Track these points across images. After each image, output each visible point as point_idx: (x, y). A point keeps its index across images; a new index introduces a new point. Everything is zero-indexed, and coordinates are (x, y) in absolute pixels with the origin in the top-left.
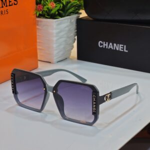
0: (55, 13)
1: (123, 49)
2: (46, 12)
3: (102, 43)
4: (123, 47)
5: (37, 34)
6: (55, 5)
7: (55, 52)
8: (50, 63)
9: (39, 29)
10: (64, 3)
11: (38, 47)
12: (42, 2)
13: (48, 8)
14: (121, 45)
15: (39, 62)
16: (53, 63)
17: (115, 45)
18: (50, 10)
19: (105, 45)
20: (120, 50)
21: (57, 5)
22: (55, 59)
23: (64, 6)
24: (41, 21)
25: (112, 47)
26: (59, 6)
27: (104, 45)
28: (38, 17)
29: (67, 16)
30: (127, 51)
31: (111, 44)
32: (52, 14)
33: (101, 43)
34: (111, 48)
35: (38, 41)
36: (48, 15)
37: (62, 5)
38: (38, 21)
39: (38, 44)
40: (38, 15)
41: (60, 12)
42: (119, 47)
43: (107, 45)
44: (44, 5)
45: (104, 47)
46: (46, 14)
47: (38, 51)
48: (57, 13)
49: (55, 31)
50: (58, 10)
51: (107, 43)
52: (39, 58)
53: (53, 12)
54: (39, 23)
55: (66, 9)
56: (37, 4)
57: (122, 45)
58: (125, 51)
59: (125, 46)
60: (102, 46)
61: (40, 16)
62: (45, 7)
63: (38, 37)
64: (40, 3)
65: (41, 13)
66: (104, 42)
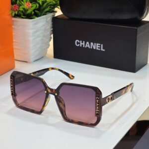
0: (31, 13)
1: (100, 48)
2: (22, 11)
3: (79, 42)
4: (100, 46)
5: (14, 34)
6: (31, 5)
7: (32, 52)
8: (27, 62)
9: (14, 28)
10: (41, 3)
11: (14, 47)
12: (18, 2)
13: (24, 9)
15: (16, 62)
16: (30, 63)
17: (92, 44)
18: (26, 10)
19: (82, 44)
20: (97, 49)
21: (33, 5)
22: (32, 58)
23: (40, 6)
24: (16, 21)
25: (89, 46)
26: (35, 6)
27: (81, 44)
28: (14, 17)
29: (43, 15)
30: (104, 50)
31: (88, 43)
32: (29, 14)
33: (77, 42)
34: (87, 47)
35: (14, 40)
36: (24, 15)
37: (38, 5)
38: (13, 21)
39: (14, 43)
40: (13, 15)
41: (36, 11)
42: (96, 46)
43: (84, 44)
44: (20, 5)
45: (81, 46)
46: (22, 14)
47: (15, 50)
48: (33, 13)
49: (31, 31)
50: (34, 10)
51: (84, 42)
52: (15, 58)
53: (29, 12)
54: (15, 23)
55: (42, 8)
56: (13, 3)
57: (99, 44)
58: (102, 50)
59: (102, 45)
60: (79, 45)
61: (16, 16)
62: (21, 7)
63: (14, 36)
64: (16, 3)
65: (16, 13)
66: (81, 41)
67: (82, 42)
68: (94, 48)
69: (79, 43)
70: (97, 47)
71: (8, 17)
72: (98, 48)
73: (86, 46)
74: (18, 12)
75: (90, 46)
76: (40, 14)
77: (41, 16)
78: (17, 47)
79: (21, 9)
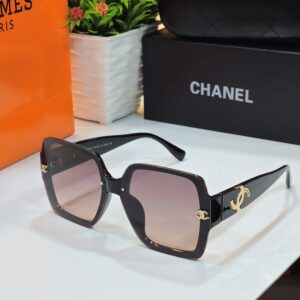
0: (108, 25)
1: (244, 98)
2: (90, 22)
3: (198, 85)
4: (244, 93)
5: (72, 65)
6: (107, 7)
7: (109, 103)
9: (73, 54)
10: (127, 4)
11: (74, 92)
12: (82, 2)
13: (92, 15)
14: (237, 90)
15: (76, 122)
16: (104, 124)
17: (226, 88)
18: (97, 19)
19: (205, 89)
20: (237, 99)
21: (112, 8)
22: (109, 116)
23: (125, 11)
25: (219, 94)
26: (116, 10)
27: (203, 89)
28: (73, 32)
29: (133, 28)
30: (251, 102)
31: (217, 87)
32: (103, 26)
33: (195, 85)
34: (216, 96)
35: (73, 79)
36: (94, 28)
37: (121, 9)
38: (73, 39)
39: (73, 85)
40: (72, 27)
41: (119, 21)
42: (235, 94)
43: (208, 89)
44: (86, 9)
45: (202, 93)
46: (89, 25)
47: (74, 99)
48: (111, 24)
49: (108, 61)
50: (114, 19)
51: (209, 85)
52: (76, 114)
53: (103, 22)
54: (76, 44)
55: (131, 14)
56: (71, 5)
57: (242, 90)
58: (247, 100)
59: (247, 92)
60: (198, 92)
61: (78, 30)
62: (87, 12)
63: (72, 70)
65: (78, 24)
66: (203, 84)
67: (205, 86)
68: (231, 97)
69: (199, 88)
70: (237, 95)
71: (63, 32)
72: (240, 97)
73: (214, 93)
74: (81, 22)
75: (222, 94)
76: (125, 27)
77: (127, 30)
78: (79, 92)
79: (88, 17)
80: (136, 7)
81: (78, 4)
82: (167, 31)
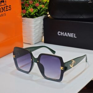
0: (33, 15)
1: (74, 36)
2: (28, 14)
4: (74, 35)
5: (23, 27)
6: (33, 10)
7: (33, 38)
8: (30, 44)
9: (23, 24)
10: (39, 9)
11: (23, 35)
12: (26, 8)
13: (29, 12)
14: (72, 34)
15: (24, 44)
17: (68, 33)
19: (62, 34)
20: (72, 37)
22: (34, 42)
25: (66, 35)
26: (36, 10)
27: (61, 34)
29: (41, 16)
30: (76, 37)
31: (66, 33)
33: (59, 33)
35: (23, 31)
39: (23, 33)
40: (23, 15)
41: (37, 14)
42: (71, 35)
43: (63, 34)
44: (27, 10)
45: (61, 35)
46: (28, 15)
47: (23, 37)
48: (34, 14)
49: (33, 26)
50: (35, 13)
51: (63, 33)
52: (24, 42)
53: (32, 14)
54: (24, 21)
55: (40, 12)
56: (22, 9)
58: (75, 37)
59: (75, 34)
60: (60, 35)
61: (25, 16)
62: (27, 11)
63: (23, 29)
65: (25, 14)
68: (70, 36)
69: (60, 34)
70: (72, 35)
71: (20, 17)
73: (65, 35)
74: (26, 14)
75: (67, 35)
77: (39, 16)
78: (24, 35)
80: (42, 10)
81: (24, 9)
82: (51, 17)
